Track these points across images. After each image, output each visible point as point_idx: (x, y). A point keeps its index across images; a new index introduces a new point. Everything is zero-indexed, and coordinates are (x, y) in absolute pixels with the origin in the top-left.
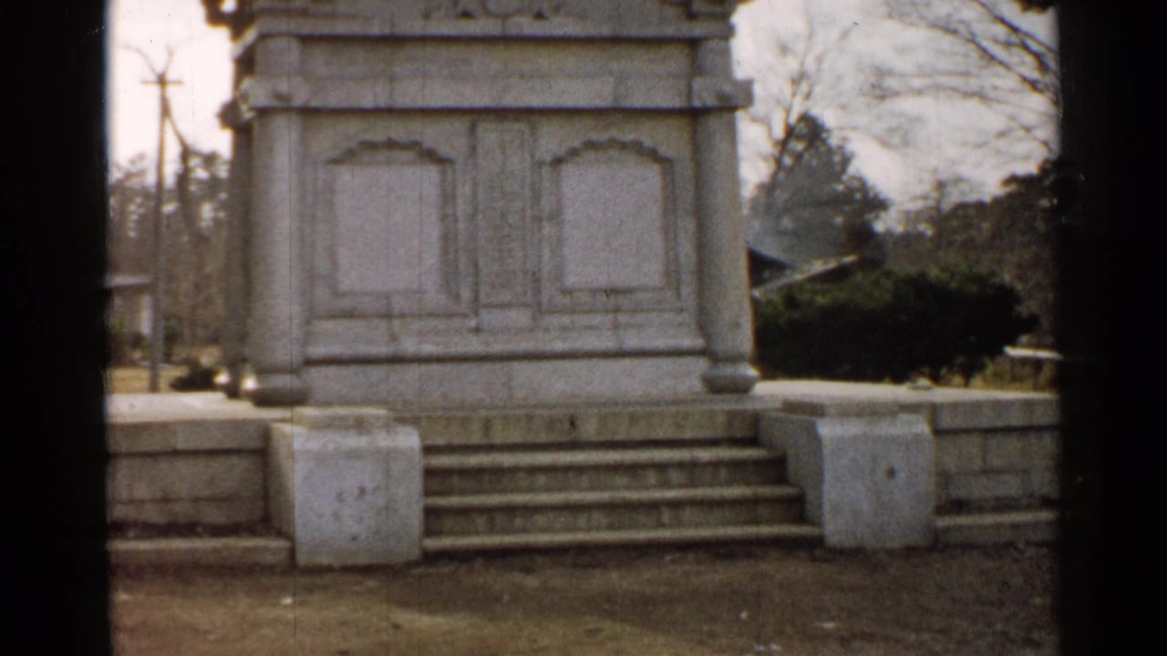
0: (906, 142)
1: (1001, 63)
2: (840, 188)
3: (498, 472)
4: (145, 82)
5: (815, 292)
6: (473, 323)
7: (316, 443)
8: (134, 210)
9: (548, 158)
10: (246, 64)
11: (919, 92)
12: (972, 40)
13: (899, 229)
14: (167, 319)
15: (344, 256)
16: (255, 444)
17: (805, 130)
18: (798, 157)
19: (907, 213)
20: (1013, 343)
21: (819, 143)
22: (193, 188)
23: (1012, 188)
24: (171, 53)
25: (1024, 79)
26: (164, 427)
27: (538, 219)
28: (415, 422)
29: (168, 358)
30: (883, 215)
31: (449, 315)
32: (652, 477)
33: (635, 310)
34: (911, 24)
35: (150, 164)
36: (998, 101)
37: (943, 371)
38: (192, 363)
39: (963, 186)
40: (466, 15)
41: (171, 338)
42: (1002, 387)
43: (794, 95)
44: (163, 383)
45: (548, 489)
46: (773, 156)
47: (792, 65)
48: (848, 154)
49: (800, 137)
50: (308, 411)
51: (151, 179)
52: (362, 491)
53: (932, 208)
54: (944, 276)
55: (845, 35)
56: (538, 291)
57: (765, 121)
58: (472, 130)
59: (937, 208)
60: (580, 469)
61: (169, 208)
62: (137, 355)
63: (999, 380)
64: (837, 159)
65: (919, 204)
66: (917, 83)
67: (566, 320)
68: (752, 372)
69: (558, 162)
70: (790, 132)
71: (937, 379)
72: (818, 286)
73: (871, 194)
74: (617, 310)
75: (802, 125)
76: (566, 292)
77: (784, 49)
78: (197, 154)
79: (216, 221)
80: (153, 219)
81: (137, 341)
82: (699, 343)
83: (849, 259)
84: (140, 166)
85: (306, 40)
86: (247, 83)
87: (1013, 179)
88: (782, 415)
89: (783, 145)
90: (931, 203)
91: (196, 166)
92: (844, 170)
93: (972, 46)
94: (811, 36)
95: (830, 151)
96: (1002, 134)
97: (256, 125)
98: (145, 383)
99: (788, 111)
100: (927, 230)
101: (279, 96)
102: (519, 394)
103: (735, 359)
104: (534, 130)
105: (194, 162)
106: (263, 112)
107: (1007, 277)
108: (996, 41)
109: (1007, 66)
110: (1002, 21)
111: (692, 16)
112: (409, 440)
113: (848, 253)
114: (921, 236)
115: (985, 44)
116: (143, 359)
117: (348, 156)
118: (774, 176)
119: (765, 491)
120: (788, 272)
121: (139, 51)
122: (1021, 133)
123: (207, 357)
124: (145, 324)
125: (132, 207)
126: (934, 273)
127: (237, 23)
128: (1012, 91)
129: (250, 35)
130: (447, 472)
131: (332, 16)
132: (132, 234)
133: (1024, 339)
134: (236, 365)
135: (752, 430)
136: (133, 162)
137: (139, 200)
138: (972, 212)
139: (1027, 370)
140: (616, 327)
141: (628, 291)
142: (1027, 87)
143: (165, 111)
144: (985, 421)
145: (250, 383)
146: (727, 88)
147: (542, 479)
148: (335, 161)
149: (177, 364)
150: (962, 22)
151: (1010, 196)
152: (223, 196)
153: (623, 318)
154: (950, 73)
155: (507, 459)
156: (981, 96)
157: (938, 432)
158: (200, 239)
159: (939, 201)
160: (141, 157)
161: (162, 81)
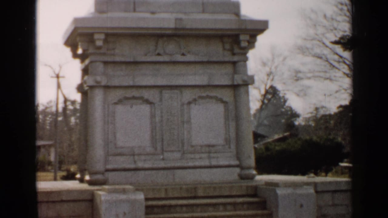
0: (305, 95)
1: (337, 68)
2: (283, 110)
3: (170, 206)
4: (52, 77)
5: (275, 145)
6: (162, 157)
7: (109, 197)
8: (49, 119)
9: (186, 102)
10: (85, 71)
11: (309, 78)
12: (327, 61)
13: (303, 123)
14: (59, 156)
15: (118, 135)
16: (89, 198)
17: (271, 91)
18: (269, 100)
19: (306, 118)
20: (342, 162)
21: (276, 95)
22: (68, 112)
23: (341, 109)
24: (60, 67)
25: (345, 73)
26: (59, 193)
27: (183, 122)
28: (142, 190)
29: (60, 169)
30: (298, 119)
31: (154, 154)
32: (221, 208)
33: (216, 152)
34: (307, 56)
35: (53, 104)
36: (336, 81)
37: (319, 171)
38: (68, 171)
39: (324, 109)
40: (159, 54)
41: (61, 162)
42: (338, 176)
43: (268, 79)
44: (58, 178)
45: (187, 212)
46: (261, 99)
47: (267, 69)
48: (286, 99)
49: (270, 93)
50: (106, 187)
51: (54, 109)
52: (125, 214)
53: (313, 116)
54: (318, 140)
55: (285, 59)
56: (183, 146)
57: (258, 89)
58: (161, 92)
59: (315, 116)
60: (197, 205)
61: (60, 119)
62: (50, 168)
63: (337, 174)
64: (282, 100)
65: (310, 115)
66: (309, 75)
67: (192, 156)
68: (254, 172)
69: (189, 103)
70: (267, 92)
71: (316, 174)
72: (277, 144)
73: (294, 112)
74: (209, 152)
75: (270, 89)
76: (192, 146)
77: (264, 64)
78: (70, 101)
79: (76, 124)
80: (55, 122)
81: (50, 163)
82: (237, 163)
83: (286, 134)
84: (50, 105)
85: (106, 63)
86: (86, 78)
87: (341, 106)
88: (265, 187)
89: (265, 96)
90: (314, 115)
91: (69, 105)
92: (284, 104)
93: (327, 63)
94: (273, 60)
95: (280, 98)
96: (337, 92)
97: (89, 92)
98: (52, 178)
99: (266, 85)
100: (312, 124)
101: (97, 82)
102: (177, 180)
103: (249, 168)
104: (181, 92)
105: (68, 103)
106: (91, 87)
107: (340, 139)
108: (335, 61)
109: (339, 69)
110: (337, 54)
111: (234, 54)
112: (141, 196)
113: (286, 132)
114: (310, 126)
115: (332, 62)
116: (52, 169)
117: (120, 102)
118: (261, 107)
119: (260, 212)
120: (266, 138)
121: (50, 66)
122: (343, 91)
123: (73, 169)
124: (52, 158)
125: (48, 119)
126: (315, 138)
127: (82, 58)
128: (340, 77)
129: (87, 62)
130: (152, 207)
131: (114, 55)
132: (48, 127)
133: (346, 160)
134: (83, 172)
135: (255, 192)
136: (48, 103)
137: (50, 116)
138: (328, 117)
139: (347, 171)
140: (209, 158)
141: (213, 146)
142: (346, 76)
143: (59, 86)
144: (332, 188)
145: (87, 178)
146: (245, 78)
147: (184, 209)
148: (116, 103)
149: (63, 171)
150: (324, 54)
151: (340, 112)
152: (78, 115)
153: (212, 155)
154: (320, 72)
155: (173, 202)
156: (330, 79)
157: (317, 192)
158: (71, 129)
159: (316, 114)
160: (51, 102)
161: (58, 77)
